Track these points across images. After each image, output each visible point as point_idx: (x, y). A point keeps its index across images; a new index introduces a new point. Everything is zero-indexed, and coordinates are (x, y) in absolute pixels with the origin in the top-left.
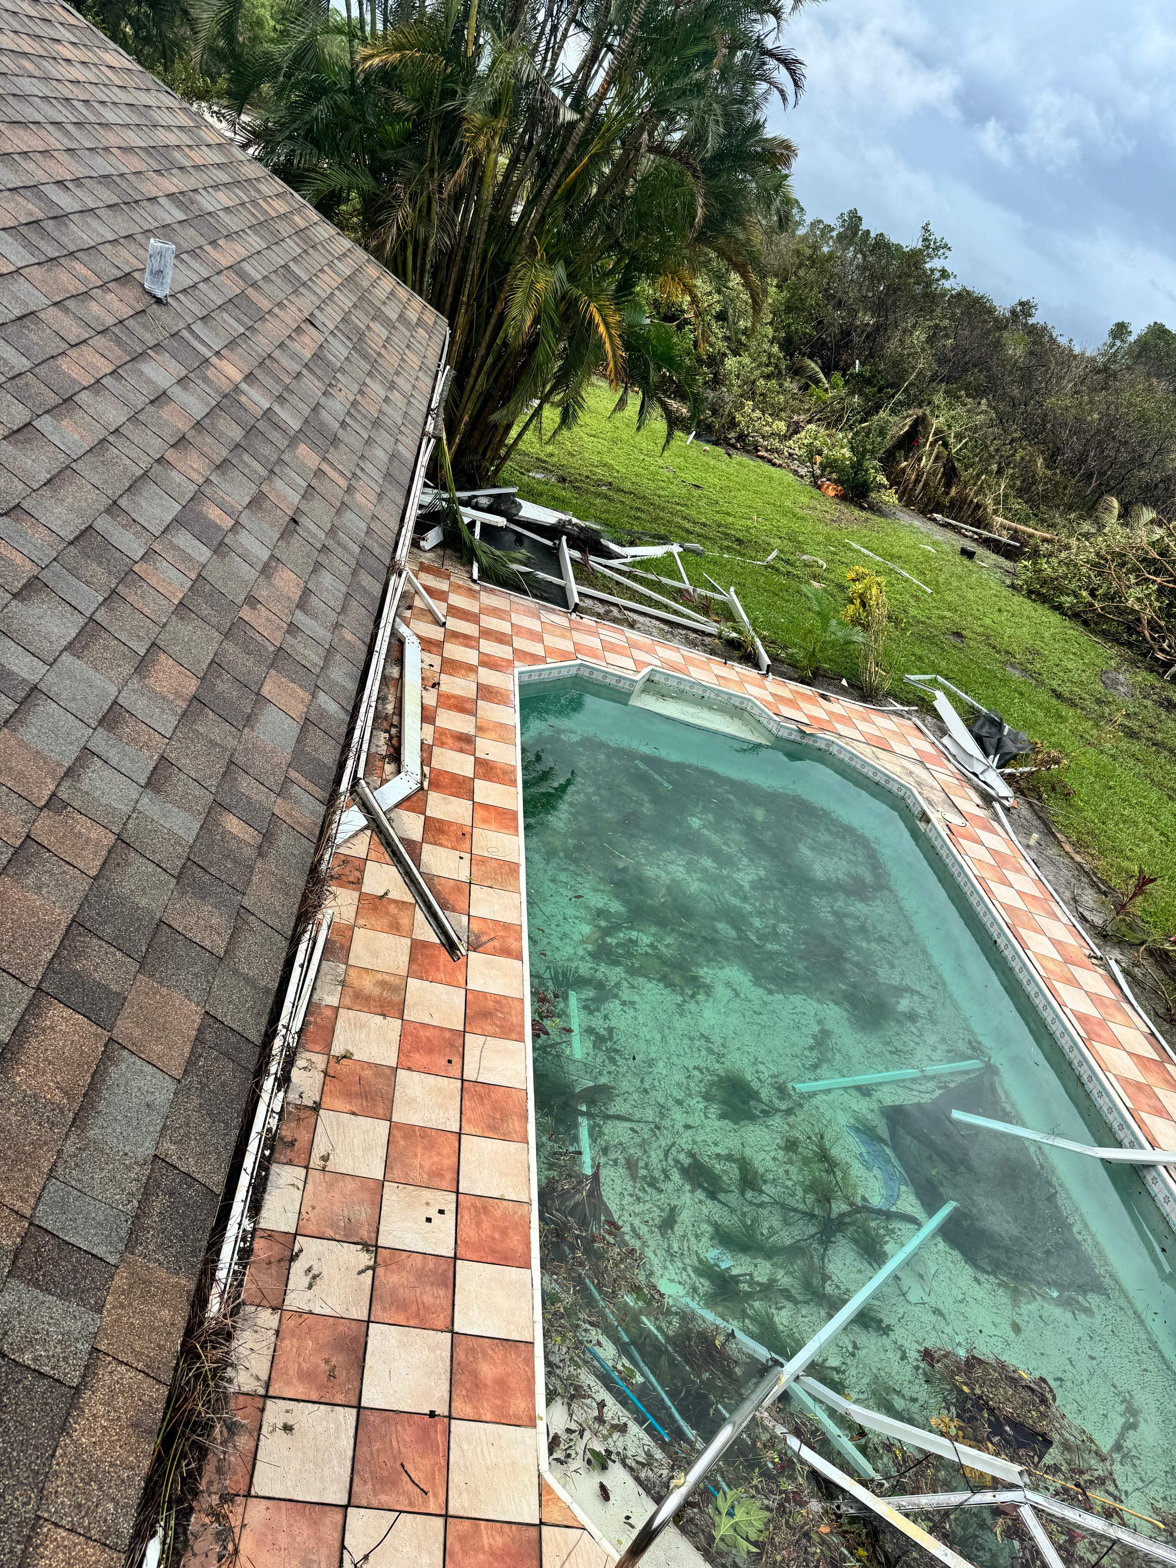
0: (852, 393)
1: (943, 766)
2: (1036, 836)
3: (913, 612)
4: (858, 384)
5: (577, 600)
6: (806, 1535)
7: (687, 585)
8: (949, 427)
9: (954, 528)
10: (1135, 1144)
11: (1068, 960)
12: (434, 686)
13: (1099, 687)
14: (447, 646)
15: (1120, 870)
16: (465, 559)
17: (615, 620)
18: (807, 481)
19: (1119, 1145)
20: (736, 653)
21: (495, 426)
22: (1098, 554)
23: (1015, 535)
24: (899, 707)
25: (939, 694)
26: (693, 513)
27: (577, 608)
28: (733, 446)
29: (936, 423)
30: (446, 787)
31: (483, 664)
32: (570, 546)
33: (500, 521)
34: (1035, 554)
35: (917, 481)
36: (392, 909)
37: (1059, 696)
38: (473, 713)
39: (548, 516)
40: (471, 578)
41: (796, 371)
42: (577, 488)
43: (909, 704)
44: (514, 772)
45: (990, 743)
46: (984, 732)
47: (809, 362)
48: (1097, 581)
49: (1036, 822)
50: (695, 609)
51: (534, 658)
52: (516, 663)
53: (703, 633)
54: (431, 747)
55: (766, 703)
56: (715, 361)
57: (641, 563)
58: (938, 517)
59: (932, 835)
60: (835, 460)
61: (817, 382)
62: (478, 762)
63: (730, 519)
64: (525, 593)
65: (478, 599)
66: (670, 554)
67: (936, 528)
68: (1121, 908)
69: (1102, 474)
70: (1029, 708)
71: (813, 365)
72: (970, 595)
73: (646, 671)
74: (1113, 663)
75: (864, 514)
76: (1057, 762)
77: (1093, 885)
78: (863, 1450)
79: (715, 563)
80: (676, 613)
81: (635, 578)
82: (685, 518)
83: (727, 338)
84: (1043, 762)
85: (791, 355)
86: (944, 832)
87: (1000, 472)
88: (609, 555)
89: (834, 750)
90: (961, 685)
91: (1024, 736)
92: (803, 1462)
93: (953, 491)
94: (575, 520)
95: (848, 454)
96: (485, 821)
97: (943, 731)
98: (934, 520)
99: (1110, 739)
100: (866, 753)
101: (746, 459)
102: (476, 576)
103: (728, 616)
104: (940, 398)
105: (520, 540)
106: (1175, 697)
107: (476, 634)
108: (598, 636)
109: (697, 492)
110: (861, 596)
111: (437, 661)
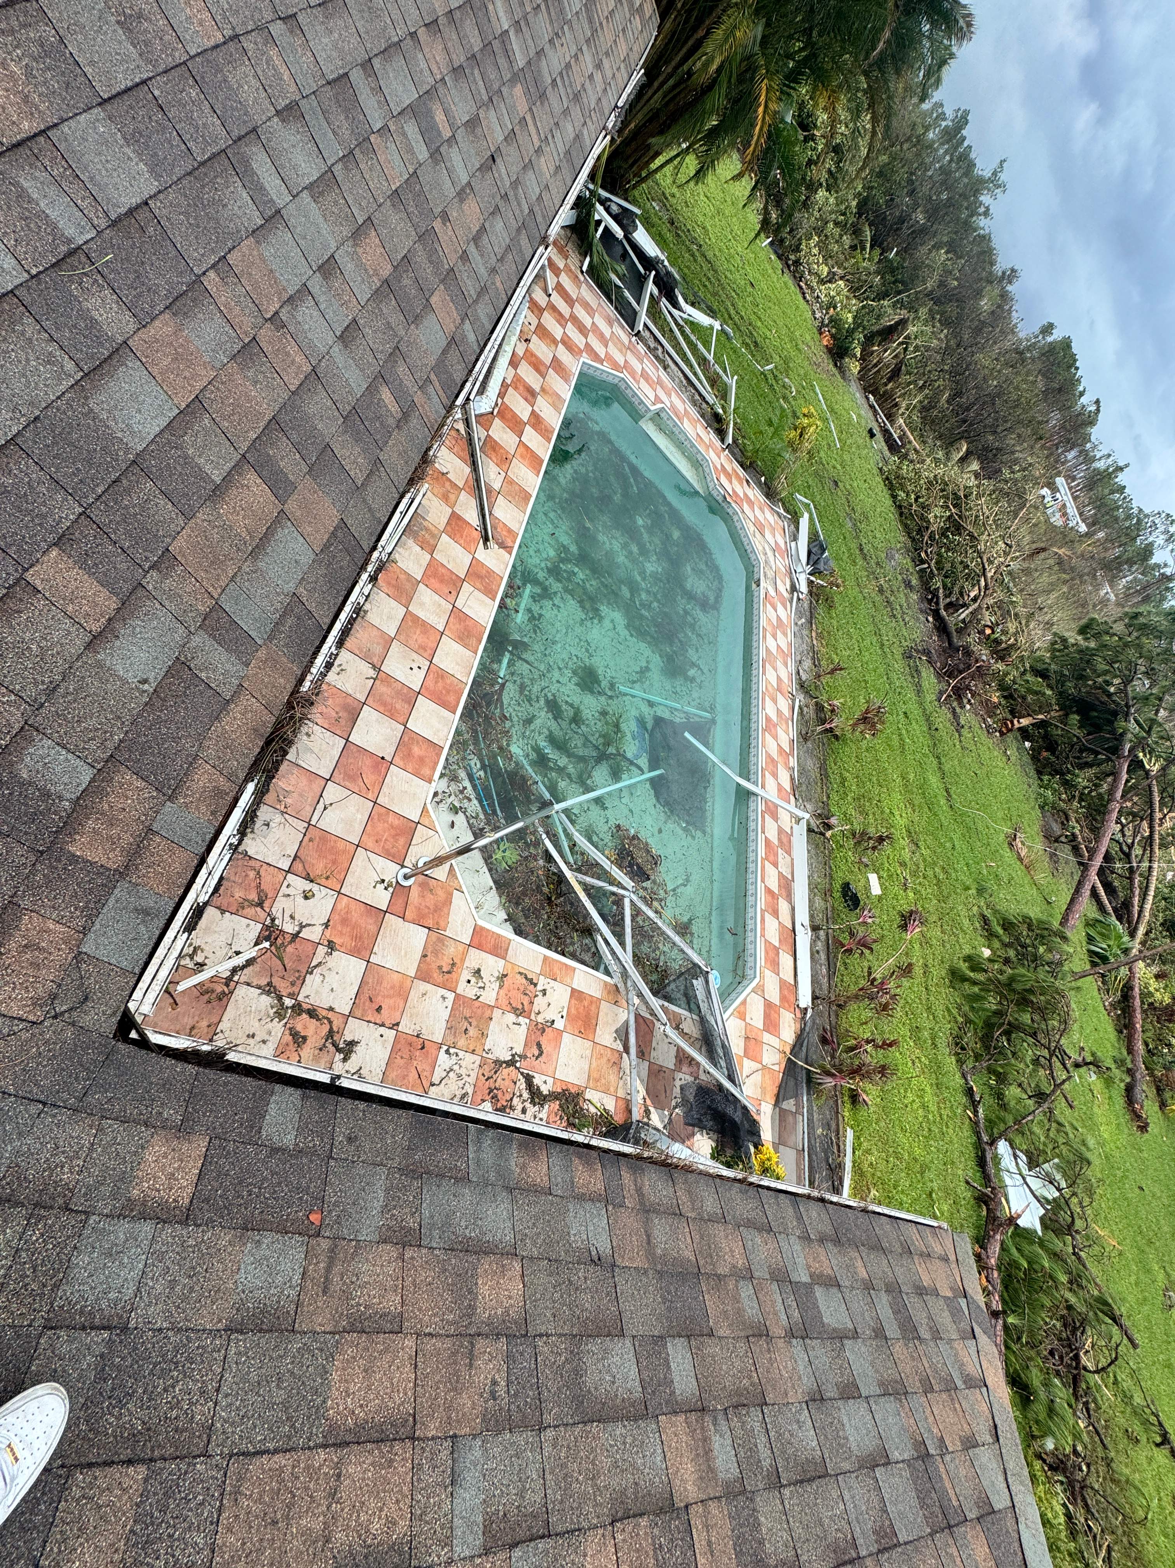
0: (877, 272)
1: (783, 558)
2: (803, 620)
3: (822, 454)
4: (887, 268)
5: (641, 328)
6: (532, 872)
7: (710, 358)
8: (916, 337)
9: (875, 411)
10: (756, 783)
11: (779, 689)
12: (526, 340)
13: (883, 555)
14: (546, 314)
15: (830, 658)
16: (583, 250)
17: (657, 357)
18: (817, 324)
19: (749, 780)
20: (716, 425)
21: (649, 147)
22: (935, 476)
23: (903, 436)
24: (782, 511)
25: (806, 515)
26: (740, 304)
27: (638, 334)
28: (789, 267)
29: (912, 329)
30: (508, 420)
31: (563, 342)
32: (654, 282)
33: (619, 233)
34: (905, 457)
35: (876, 365)
36: (447, 484)
37: (861, 550)
38: (543, 375)
39: (651, 249)
40: (581, 268)
41: (856, 232)
42: (678, 235)
43: (788, 512)
44: (553, 432)
45: (814, 558)
46: (814, 550)
47: (867, 228)
48: (924, 492)
49: (808, 614)
50: (708, 379)
51: (596, 357)
52: (584, 354)
53: (704, 399)
54: (508, 386)
55: (715, 467)
56: (812, 187)
57: (692, 323)
58: (871, 397)
59: (756, 594)
60: (841, 320)
61: (863, 249)
62: (533, 412)
63: (759, 324)
64: (611, 301)
65: (579, 288)
66: (712, 328)
67: (866, 406)
68: (818, 676)
69: (971, 425)
70: (844, 549)
71: (868, 233)
72: (857, 462)
73: (659, 406)
74: (899, 545)
75: (834, 369)
76: (838, 587)
77: (813, 658)
78: (571, 849)
79: (735, 352)
80: (695, 374)
81: (683, 333)
82: (733, 305)
83: (830, 172)
84: (832, 584)
85: (860, 215)
86: (762, 596)
87: (922, 388)
88: (675, 305)
89: (735, 518)
90: (820, 516)
91: (832, 564)
92: (544, 844)
93: (890, 385)
94: (666, 263)
95: (850, 320)
96: (522, 456)
97: (795, 538)
98: (868, 399)
99: (871, 588)
100: (750, 528)
101: (791, 283)
102: (585, 268)
103: (723, 395)
104: (923, 312)
105: (625, 255)
106: (914, 582)
107: (567, 316)
108: (642, 362)
109: (750, 289)
110: (803, 429)
111: (534, 321)
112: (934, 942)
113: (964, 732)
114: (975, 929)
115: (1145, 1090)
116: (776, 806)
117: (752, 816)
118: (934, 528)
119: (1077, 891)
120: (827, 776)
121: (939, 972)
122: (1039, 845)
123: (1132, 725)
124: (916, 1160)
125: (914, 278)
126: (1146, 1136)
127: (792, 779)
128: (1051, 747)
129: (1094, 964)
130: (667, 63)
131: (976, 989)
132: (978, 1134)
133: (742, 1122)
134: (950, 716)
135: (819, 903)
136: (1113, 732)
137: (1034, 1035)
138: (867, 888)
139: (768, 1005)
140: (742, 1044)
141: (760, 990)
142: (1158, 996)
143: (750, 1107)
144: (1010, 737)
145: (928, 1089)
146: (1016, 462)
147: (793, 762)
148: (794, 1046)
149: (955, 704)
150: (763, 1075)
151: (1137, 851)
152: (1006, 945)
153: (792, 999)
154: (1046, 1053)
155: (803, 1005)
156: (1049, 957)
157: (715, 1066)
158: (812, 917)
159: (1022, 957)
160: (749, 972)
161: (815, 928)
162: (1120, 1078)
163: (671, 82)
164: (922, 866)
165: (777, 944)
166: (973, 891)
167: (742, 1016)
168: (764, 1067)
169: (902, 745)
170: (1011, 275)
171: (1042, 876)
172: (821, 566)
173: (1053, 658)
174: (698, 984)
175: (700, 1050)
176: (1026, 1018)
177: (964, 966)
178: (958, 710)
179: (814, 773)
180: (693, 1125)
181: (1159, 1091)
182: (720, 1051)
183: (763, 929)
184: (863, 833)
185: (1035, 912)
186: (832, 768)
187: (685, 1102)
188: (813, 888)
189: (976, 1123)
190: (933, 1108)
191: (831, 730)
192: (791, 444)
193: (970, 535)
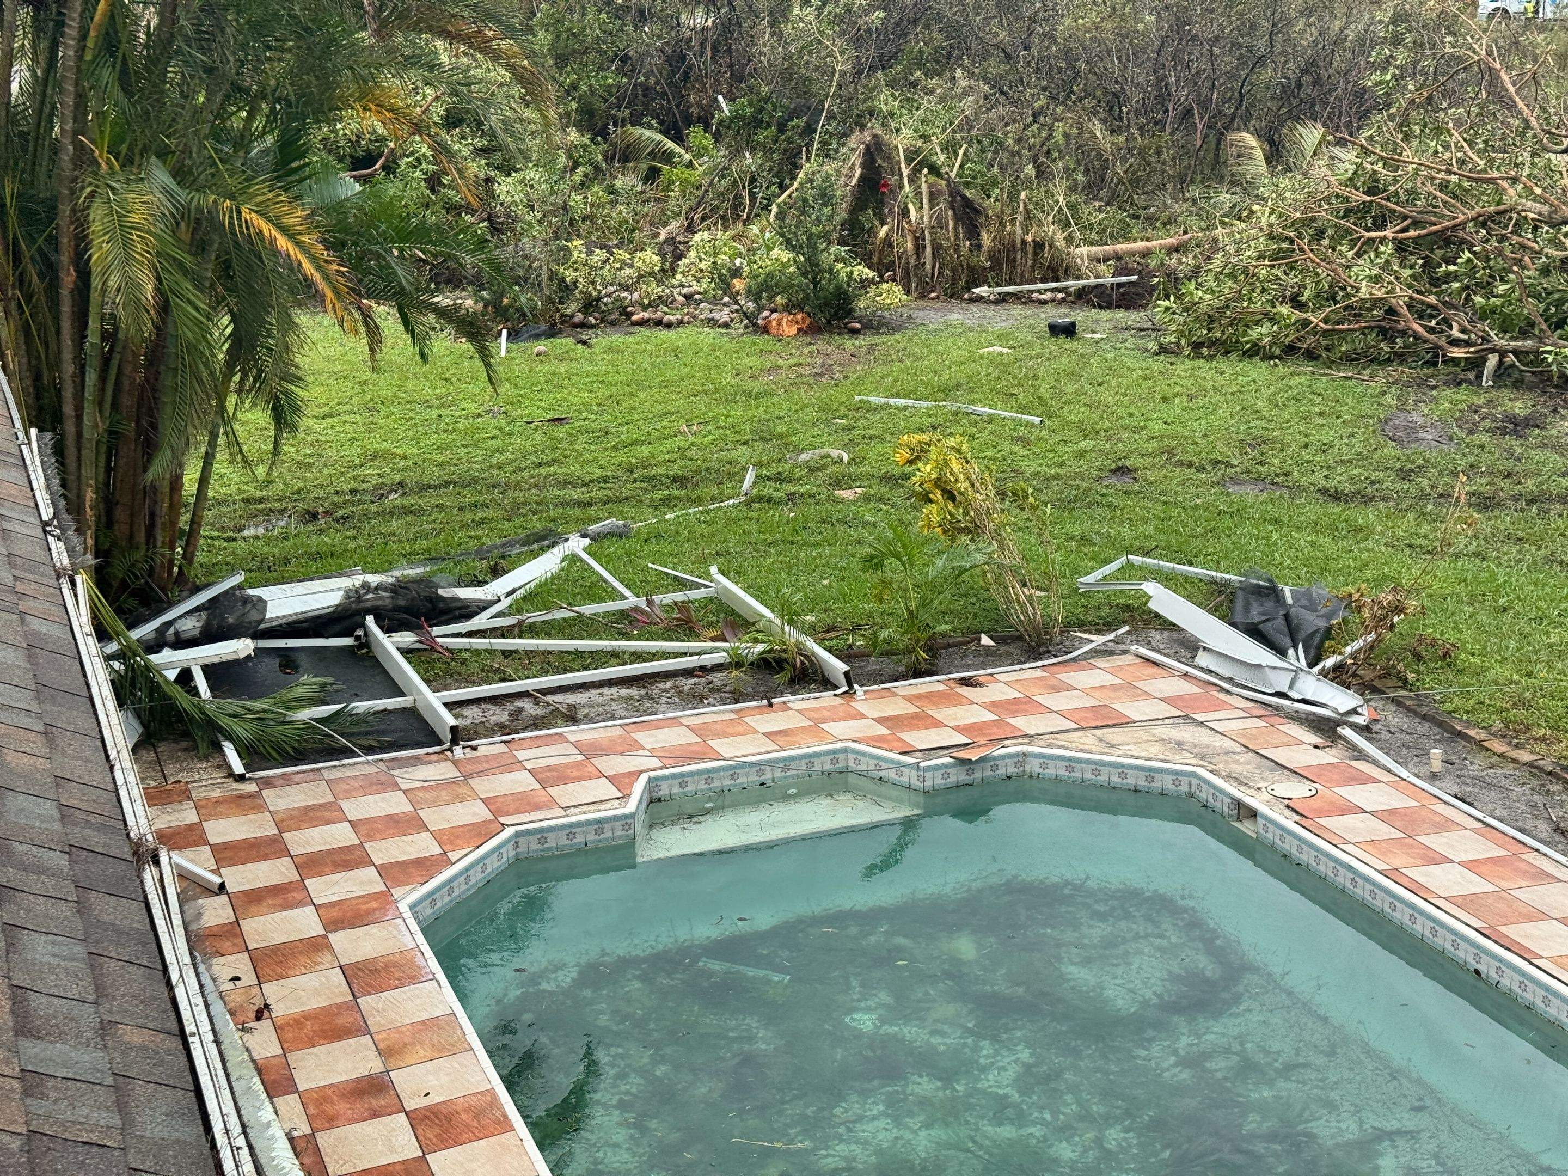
0: (737, 153)
1: (1223, 706)
2: (1436, 753)
3: (1029, 467)
4: (740, 132)
5: (450, 721)
7: (632, 600)
8: (925, 138)
9: (1017, 297)
12: (260, 1015)
13: (1391, 450)
14: (247, 926)
16: (203, 747)
17: (536, 723)
18: (739, 328)
20: (781, 678)
22: (1271, 237)
23: (1121, 264)
24: (1099, 640)
25: (1151, 588)
26: (575, 469)
27: (456, 735)
28: (583, 325)
29: (902, 141)
31: (333, 925)
32: (387, 630)
33: (241, 647)
34: (1173, 282)
35: (919, 249)
37: (1337, 496)
38: (361, 1028)
39: (322, 595)
40: (231, 774)
41: (627, 156)
42: (345, 518)
43: (1109, 626)
44: (494, 1101)
45: (1276, 628)
46: (1255, 615)
47: (638, 131)
48: (1292, 279)
49: (1424, 728)
50: (668, 634)
51: (424, 868)
52: (397, 892)
53: (703, 669)
55: (877, 741)
56: (479, 200)
57: (530, 597)
58: (983, 290)
59: (1271, 836)
60: (770, 275)
61: (668, 157)
62: (416, 1119)
63: (644, 450)
64: (350, 753)
65: (265, 807)
66: (573, 559)
67: (990, 311)
69: (1205, 105)
70: (1302, 539)
71: (648, 133)
72: (1106, 396)
73: (639, 788)
74: (1389, 399)
75: (860, 341)
76: (1399, 609)
79: (659, 537)
80: (638, 657)
81: (534, 630)
82: (564, 484)
84: (1382, 620)
85: (604, 133)
86: (1290, 822)
87: (1042, 173)
88: (466, 611)
89: (1034, 766)
90: (1174, 553)
91: (1323, 590)
93: (986, 239)
94: (374, 579)
95: (786, 256)
97: (1190, 646)
98: (980, 299)
101: (616, 338)
102: (239, 766)
103: (732, 620)
104: (885, 101)
105: (288, 660)
106: (1520, 406)
107: (293, 876)
108: (517, 765)
109: (561, 432)
110: (939, 483)
111: (239, 964)
118: (1401, 296)
125: (804, 88)
130: (55, 365)
146: (1365, 42)
163: (91, 378)
172: (1312, 621)
192: (952, 530)
193: (1483, 222)
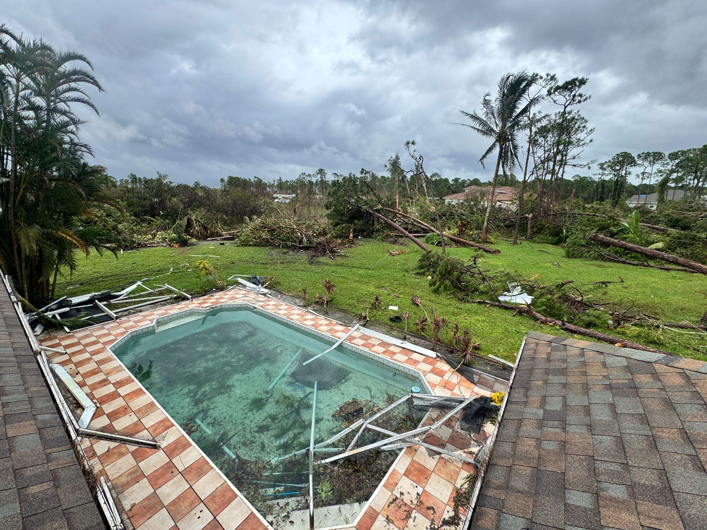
0: (165, 220)
1: (250, 294)
2: (279, 296)
3: (219, 264)
4: (165, 217)
5: (115, 315)
6: (339, 476)
7: (151, 291)
8: (197, 217)
9: (215, 240)
10: (337, 341)
11: (302, 316)
12: (77, 374)
13: (270, 257)
14: (72, 359)
15: (299, 291)
16: (59, 328)
17: (133, 313)
18: (168, 246)
19: (335, 343)
20: (180, 300)
21: (42, 283)
22: (251, 230)
23: (230, 234)
24: (231, 287)
25: (239, 279)
26: (139, 271)
27: (117, 318)
28: (138, 248)
29: (193, 218)
30: (107, 400)
31: (92, 355)
32: (100, 301)
33: (67, 309)
34: (238, 237)
35: (198, 233)
36: (115, 451)
37: (263, 264)
38: (101, 371)
39: (86, 297)
40: (66, 332)
41: (144, 221)
42: (90, 284)
43: (233, 285)
44: (130, 378)
45: (257, 282)
46: (254, 281)
47: (146, 217)
48: (254, 236)
49: (277, 293)
50: (158, 295)
51: (112, 341)
52: (106, 347)
53: (166, 300)
54: (91, 393)
55: (197, 307)
56: (115, 228)
57: (130, 293)
58: (209, 239)
59: (259, 310)
60: (172, 238)
61: (152, 221)
62: (114, 384)
63: (151, 267)
64: (93, 324)
65: (75, 337)
66: (139, 285)
67: (211, 242)
68: (304, 299)
69: (240, 213)
70: (259, 270)
71: (148, 217)
72: (229, 253)
73: (155, 321)
74: (269, 251)
75: (189, 247)
76: (273, 278)
77: (296, 298)
78: (336, 447)
79: (155, 280)
80: (153, 300)
81: (131, 298)
82: (136, 274)
83: (113, 221)
84: (271, 280)
85: (139, 217)
86: (261, 308)
87: (216, 222)
88: (117, 297)
89: (223, 307)
90: (242, 274)
91: (263, 276)
92: (327, 463)
93: (209, 232)
94: (96, 294)
95: (175, 235)
96: (130, 399)
97: (245, 286)
99: (279, 266)
100: (231, 302)
101: (145, 249)
102: (68, 330)
103: (170, 292)
104: (190, 212)
105: (79, 310)
106: (285, 251)
107: (83, 348)
108: (131, 321)
109: (135, 265)
110: (204, 267)
111: (72, 366)
112: (421, 294)
113: (347, 255)
114: (420, 278)
115: (486, 246)
116: (350, 336)
117: (349, 348)
118: (269, 237)
119: (415, 242)
120: (345, 310)
121: (433, 297)
122: (396, 247)
123: (365, 207)
124: (504, 332)
125: (176, 210)
126: (502, 252)
127: (341, 325)
128: (363, 231)
129: (441, 246)
131: (442, 286)
132: (496, 306)
133: (480, 404)
134: (339, 258)
135: (395, 333)
136: (364, 213)
137: (462, 273)
138: (394, 311)
139: (432, 371)
140: (446, 390)
141: (425, 373)
142: (455, 232)
143: (474, 398)
144: (355, 242)
145: (477, 318)
146: (261, 205)
147: (334, 322)
148: (451, 366)
149: (336, 254)
150: (461, 385)
151: (406, 220)
152: (428, 271)
153: (431, 360)
154: (469, 273)
155: (435, 356)
156: (435, 259)
157: (454, 408)
158: (400, 338)
159: (433, 267)
160: (416, 375)
161: (405, 339)
162: (480, 252)
164: (392, 288)
165: (407, 358)
166: (406, 274)
167: (434, 386)
168: (458, 383)
169: (344, 277)
170: (197, 184)
171: (407, 250)
172: (262, 281)
173: (333, 219)
174: (416, 402)
175: (447, 413)
176: (456, 273)
177: (433, 287)
178: (339, 254)
179: (342, 315)
180: (480, 430)
181: (487, 242)
182: (448, 403)
183: (399, 361)
184: (372, 305)
185: (419, 257)
186: (343, 307)
187: (468, 430)
188: (388, 333)
189: (492, 305)
190: (484, 318)
191: (327, 302)
192: (207, 274)
193: (278, 228)
